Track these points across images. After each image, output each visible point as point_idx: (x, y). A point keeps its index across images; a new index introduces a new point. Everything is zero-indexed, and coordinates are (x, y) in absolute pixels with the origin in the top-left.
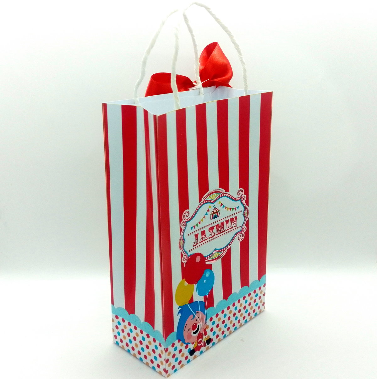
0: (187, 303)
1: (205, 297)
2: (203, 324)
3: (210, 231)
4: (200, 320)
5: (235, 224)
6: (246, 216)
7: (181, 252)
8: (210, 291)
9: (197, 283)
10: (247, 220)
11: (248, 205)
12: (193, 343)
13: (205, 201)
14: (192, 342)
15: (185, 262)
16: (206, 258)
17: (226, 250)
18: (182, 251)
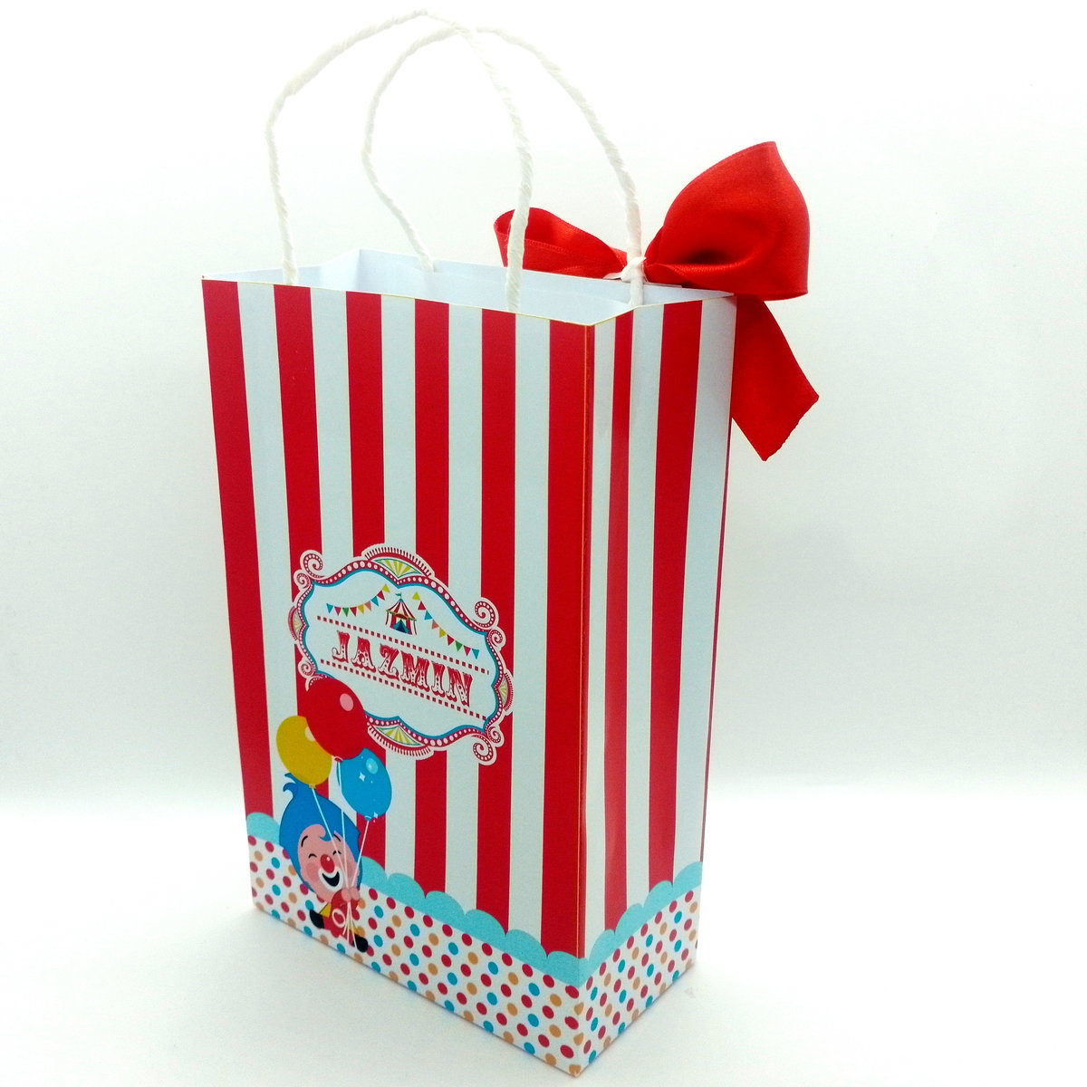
0: (312, 786)
1: (360, 818)
2: (350, 882)
3: (384, 656)
4: (343, 860)
5: (464, 695)
6: (504, 700)
7: (296, 646)
8: (376, 816)
9: (341, 761)
10: (505, 713)
11: (510, 667)
12: (321, 900)
13: (373, 564)
14: (321, 896)
15: (309, 678)
16: (369, 717)
17: (433, 749)
18: (297, 642)
